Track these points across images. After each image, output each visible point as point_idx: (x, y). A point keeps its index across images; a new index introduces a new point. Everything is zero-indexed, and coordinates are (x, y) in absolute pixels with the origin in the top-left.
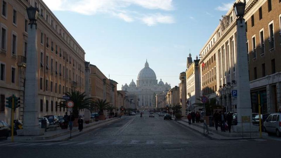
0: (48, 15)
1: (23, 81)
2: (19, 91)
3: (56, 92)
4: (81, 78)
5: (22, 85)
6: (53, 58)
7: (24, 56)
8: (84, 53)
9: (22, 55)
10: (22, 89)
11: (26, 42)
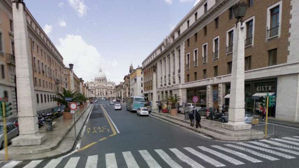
0: (32, 21)
1: (14, 78)
2: (11, 87)
3: (44, 87)
4: (61, 76)
5: (13, 81)
6: (39, 59)
7: (12, 54)
8: (62, 59)
9: (10, 53)
10: (14, 85)
11: (13, 41)
